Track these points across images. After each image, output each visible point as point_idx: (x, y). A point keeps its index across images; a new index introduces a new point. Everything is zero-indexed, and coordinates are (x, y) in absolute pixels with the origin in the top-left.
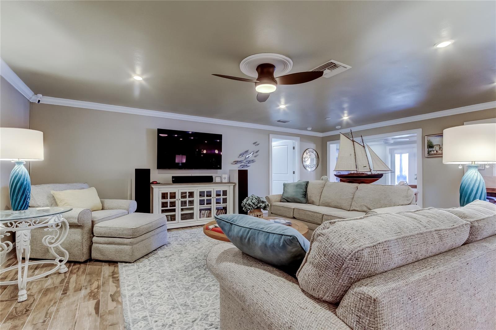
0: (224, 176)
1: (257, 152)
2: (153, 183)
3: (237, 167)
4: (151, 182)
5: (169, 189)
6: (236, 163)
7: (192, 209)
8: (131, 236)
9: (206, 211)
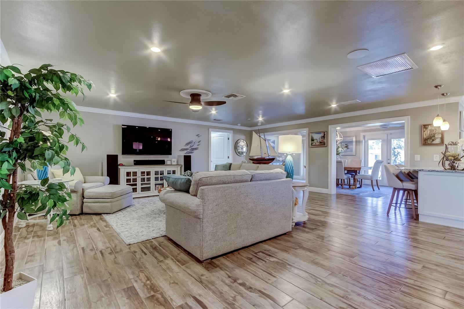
0: (173, 160)
1: (199, 142)
2: (119, 165)
3: (184, 153)
4: (118, 164)
5: (132, 169)
6: (183, 151)
7: (149, 184)
8: (110, 197)
9: (160, 186)
